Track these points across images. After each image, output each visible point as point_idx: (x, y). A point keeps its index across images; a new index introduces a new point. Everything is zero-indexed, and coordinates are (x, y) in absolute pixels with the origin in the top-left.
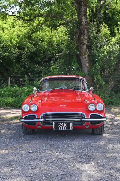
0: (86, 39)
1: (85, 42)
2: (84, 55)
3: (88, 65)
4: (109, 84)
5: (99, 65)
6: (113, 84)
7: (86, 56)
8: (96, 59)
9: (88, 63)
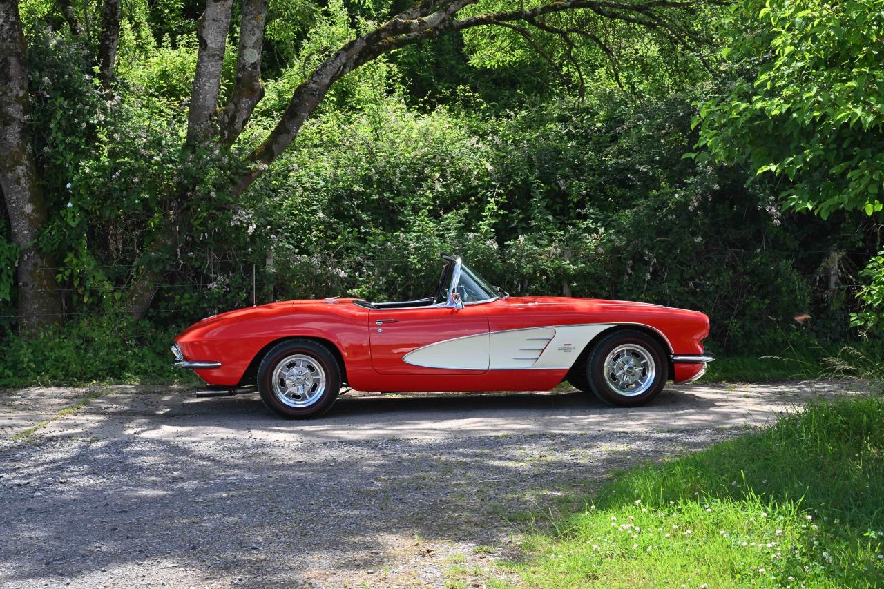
0: (18, 99)
1: (15, 111)
2: (11, 169)
3: (33, 211)
4: (132, 287)
5: (76, 210)
6: (147, 289)
7: (20, 170)
8: (69, 185)
9: (29, 201)
